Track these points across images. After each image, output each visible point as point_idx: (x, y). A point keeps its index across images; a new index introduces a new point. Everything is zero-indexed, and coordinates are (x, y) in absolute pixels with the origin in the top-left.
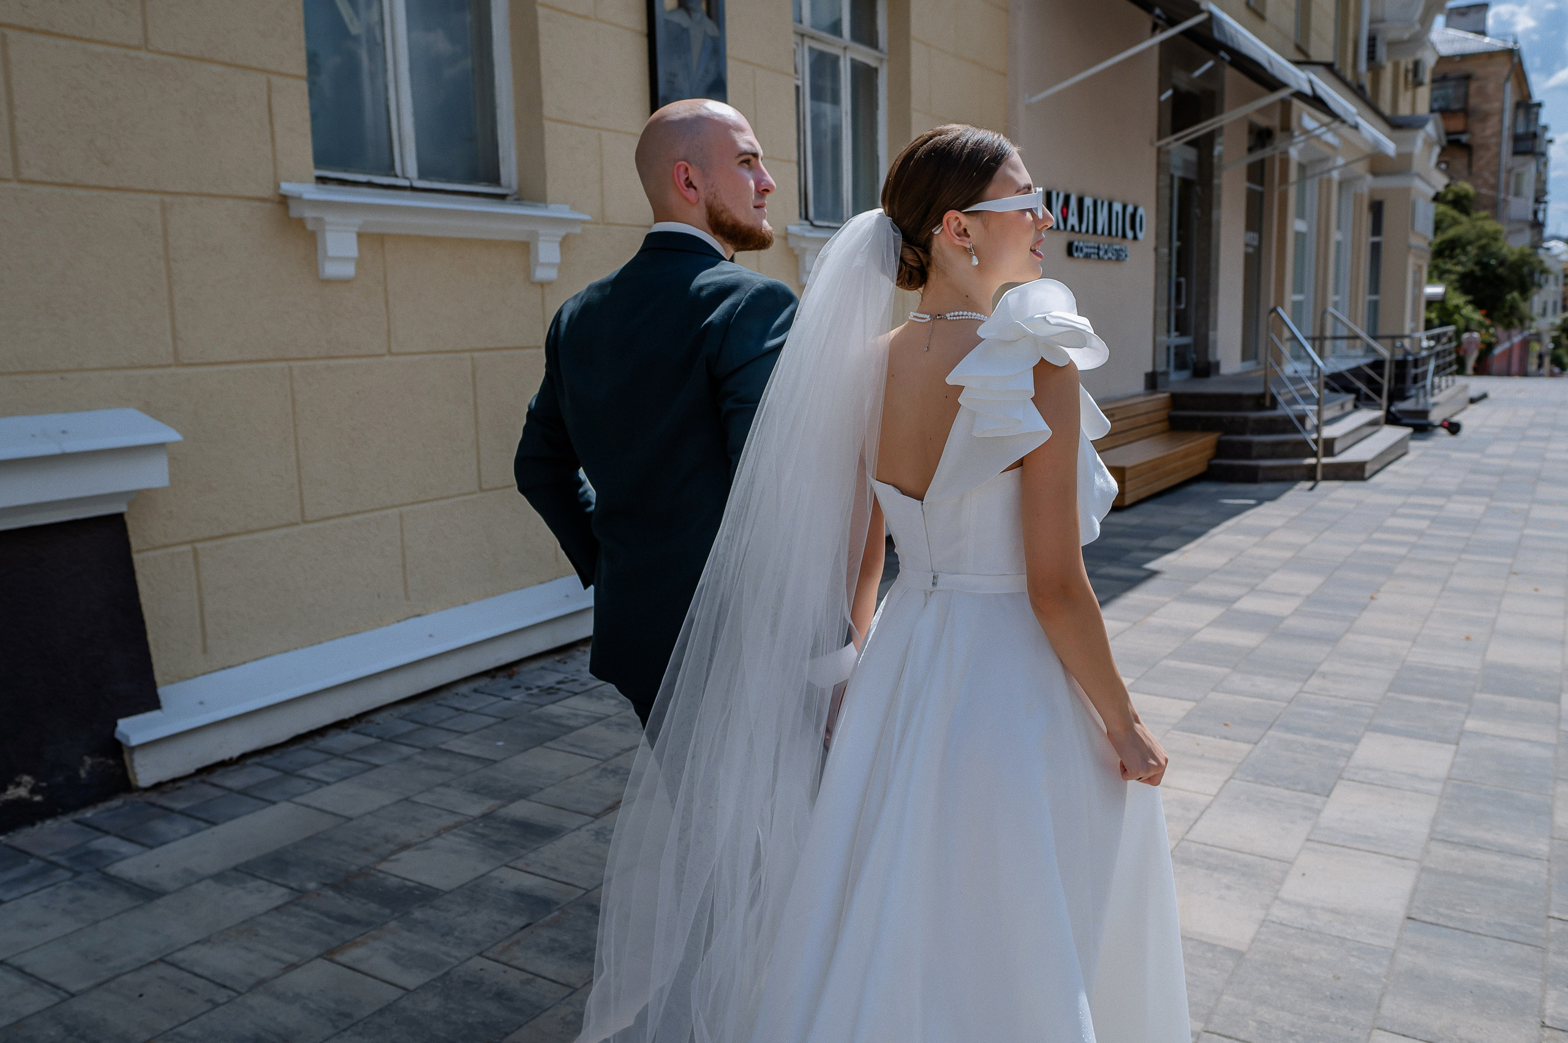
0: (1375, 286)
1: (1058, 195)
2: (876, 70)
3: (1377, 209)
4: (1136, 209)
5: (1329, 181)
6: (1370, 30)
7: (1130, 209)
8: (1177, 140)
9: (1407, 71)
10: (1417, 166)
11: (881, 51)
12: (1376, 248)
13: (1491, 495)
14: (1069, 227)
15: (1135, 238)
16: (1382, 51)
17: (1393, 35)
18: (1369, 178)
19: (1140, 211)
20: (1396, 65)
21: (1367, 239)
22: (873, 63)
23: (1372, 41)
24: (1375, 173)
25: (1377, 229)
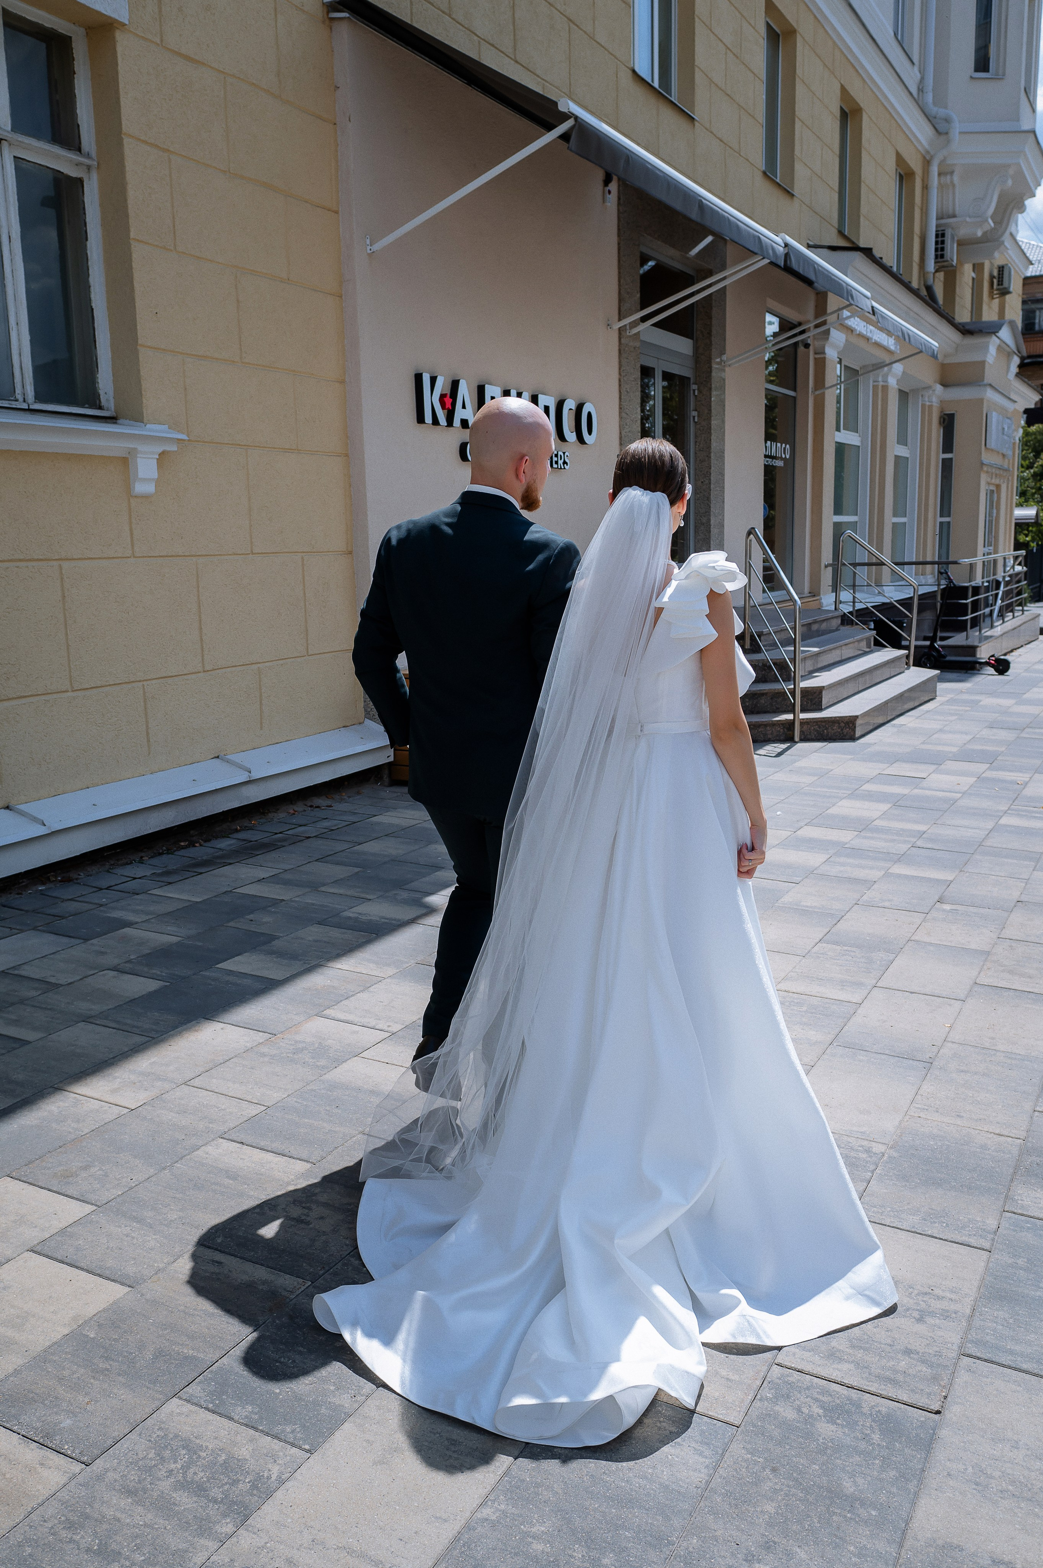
0: (945, 507)
1: (433, 380)
2: (79, 183)
3: (948, 422)
4: (580, 408)
5: (885, 388)
6: (937, 226)
7: (570, 405)
8: (644, 319)
9: (992, 277)
10: (990, 376)
11: (88, 156)
12: (947, 466)
13: (991, 759)
14: (457, 422)
15: (581, 439)
16: (952, 251)
17: (963, 232)
18: (939, 388)
19: (587, 408)
20: (978, 268)
21: (937, 456)
22: (73, 173)
23: (940, 236)
24: (945, 385)
25: (948, 445)
